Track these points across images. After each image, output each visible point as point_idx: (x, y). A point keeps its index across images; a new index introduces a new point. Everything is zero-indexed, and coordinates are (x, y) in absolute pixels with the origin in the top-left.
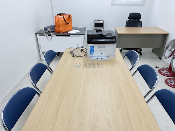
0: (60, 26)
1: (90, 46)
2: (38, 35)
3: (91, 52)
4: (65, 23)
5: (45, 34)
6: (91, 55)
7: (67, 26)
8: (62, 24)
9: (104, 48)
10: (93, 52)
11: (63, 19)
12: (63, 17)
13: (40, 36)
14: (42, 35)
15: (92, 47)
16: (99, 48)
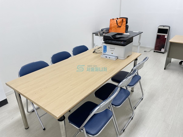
0: (112, 28)
1: (104, 46)
2: (94, 35)
4: (117, 26)
5: (99, 34)
6: (104, 53)
9: (114, 49)
10: (106, 51)
12: (117, 20)
13: (96, 35)
16: (110, 48)
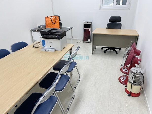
0: (48, 25)
1: (42, 40)
2: (32, 31)
3: (43, 45)
4: (52, 23)
5: (37, 31)
6: (43, 47)
7: (53, 25)
8: (49, 24)
9: (52, 42)
10: (45, 45)
11: (50, 19)
12: (51, 18)
13: (34, 32)
14: (35, 31)
15: (43, 40)
16: (48, 42)
